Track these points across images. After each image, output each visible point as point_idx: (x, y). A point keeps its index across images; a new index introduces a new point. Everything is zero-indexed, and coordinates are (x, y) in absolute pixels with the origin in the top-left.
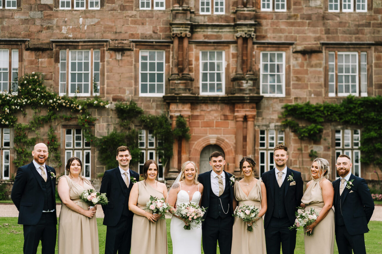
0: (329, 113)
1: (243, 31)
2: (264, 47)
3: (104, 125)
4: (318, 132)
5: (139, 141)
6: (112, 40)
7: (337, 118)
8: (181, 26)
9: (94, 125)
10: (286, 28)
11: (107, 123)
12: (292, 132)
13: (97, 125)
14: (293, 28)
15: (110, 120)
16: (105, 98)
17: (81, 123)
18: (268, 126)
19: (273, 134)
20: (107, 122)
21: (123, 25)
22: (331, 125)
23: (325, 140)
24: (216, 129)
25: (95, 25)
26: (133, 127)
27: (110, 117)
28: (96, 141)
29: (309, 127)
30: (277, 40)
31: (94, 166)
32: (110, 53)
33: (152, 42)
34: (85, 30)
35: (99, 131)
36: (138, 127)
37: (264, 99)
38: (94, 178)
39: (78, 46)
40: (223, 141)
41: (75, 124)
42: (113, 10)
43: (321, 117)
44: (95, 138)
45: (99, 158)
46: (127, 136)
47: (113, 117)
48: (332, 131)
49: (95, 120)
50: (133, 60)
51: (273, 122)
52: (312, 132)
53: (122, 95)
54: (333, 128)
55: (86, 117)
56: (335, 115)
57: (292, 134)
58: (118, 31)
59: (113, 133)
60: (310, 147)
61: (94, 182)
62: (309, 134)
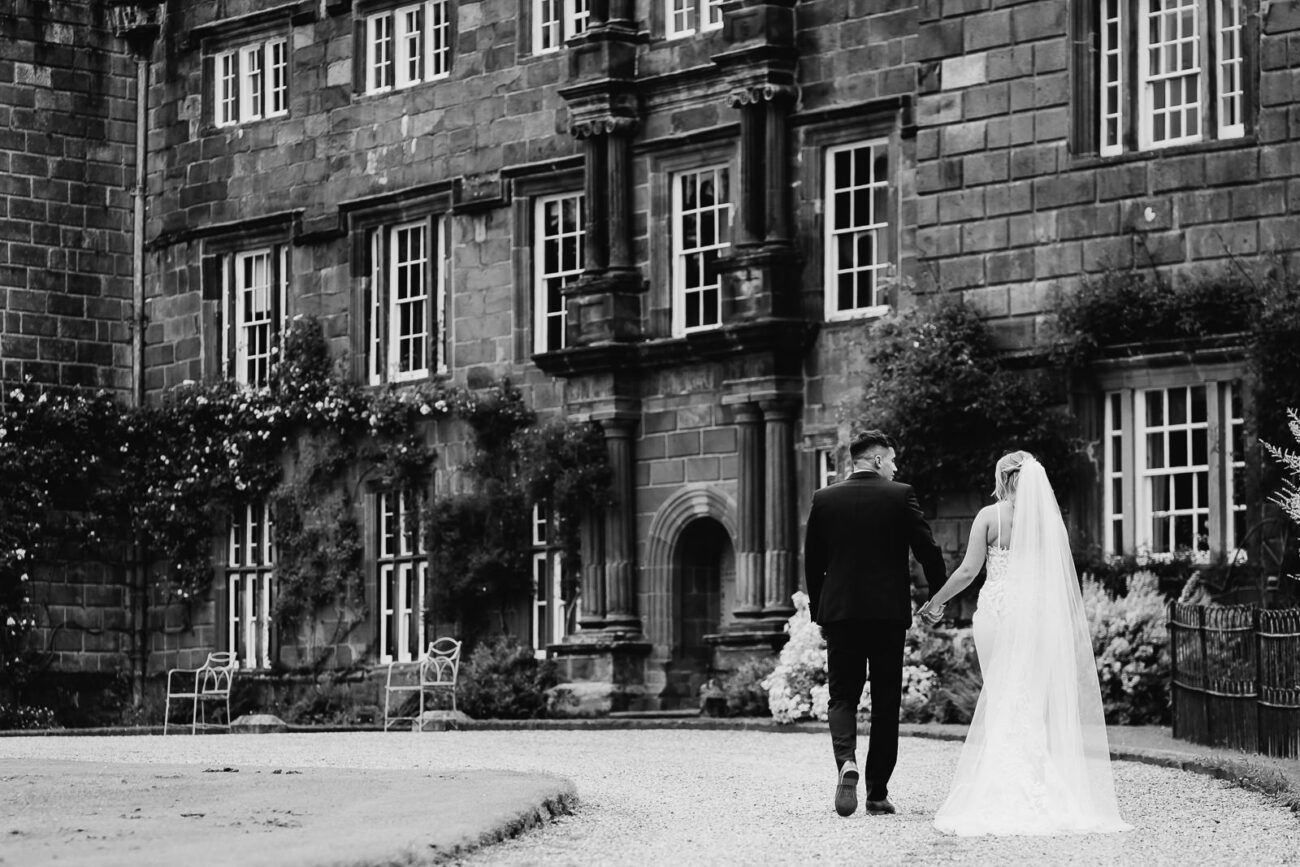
2: (827, 130)
3: (453, 471)
5: (537, 522)
6: (468, 177)
9: (431, 476)
10: (885, 43)
11: (459, 466)
13: (439, 473)
14: (903, 39)
16: (453, 380)
18: (834, 437)
20: (460, 460)
21: (492, 121)
24: (709, 461)
25: (432, 135)
27: (464, 443)
30: (862, 99)
32: (462, 224)
33: (547, 167)
34: (413, 156)
35: (443, 496)
37: (824, 332)
39: (398, 211)
40: (724, 503)
42: (472, 72)
47: (470, 442)
49: (432, 457)
50: (511, 236)
51: (847, 421)
53: (488, 365)
58: (481, 144)
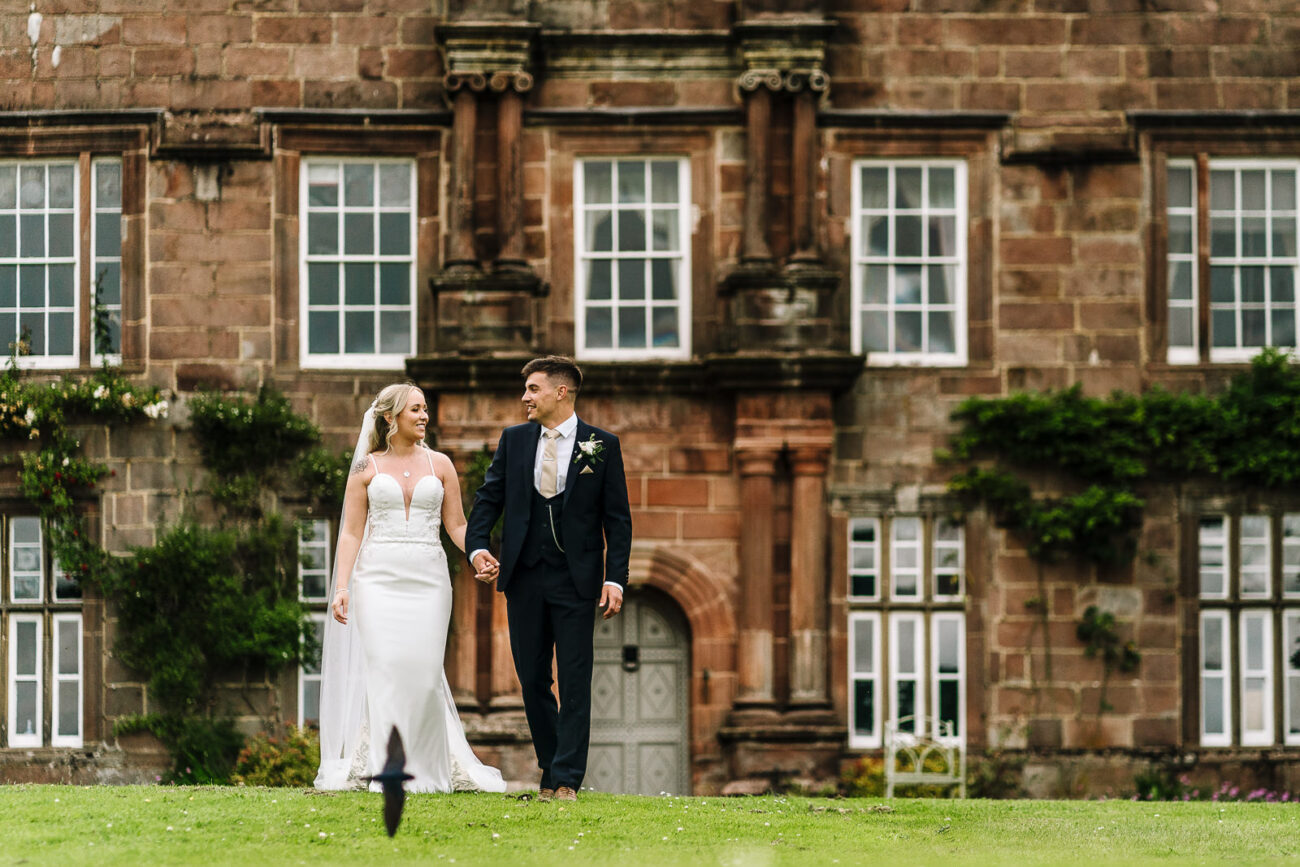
0: (1171, 437)
1: (772, 62)
2: (867, 138)
3: (141, 497)
4: (1117, 520)
5: (302, 572)
6: (177, 112)
7: (1209, 458)
8: (489, 43)
9: (96, 500)
10: (972, 50)
11: (155, 491)
12: (1000, 525)
13: (111, 500)
14: (1004, 50)
15: (167, 473)
16: (145, 376)
17: (36, 488)
18: (886, 500)
19: (913, 538)
20: (157, 483)
21: (224, 46)
22: (1179, 494)
23: (1151, 561)
24: (652, 515)
25: (97, 46)
26: (272, 506)
27: (167, 461)
28: (104, 569)
29: (1079, 501)
30: (931, 108)
31: (99, 685)
32: (167, 173)
33: (358, 119)
34: (55, 70)
35: (120, 528)
36: (297, 508)
37: (866, 376)
38: (99, 738)
39: (24, 139)
40: (683, 567)
41: (11, 494)
43: (1133, 454)
44: (103, 556)
45: (117, 647)
46: (243, 548)
47: (180, 460)
48: (1182, 519)
49: (102, 475)
50: (273, 200)
51: (911, 483)
52: (1091, 523)
53: (223, 363)
54: (1185, 506)
55: (58, 462)
56: (1196, 444)
57: (998, 536)
58: (202, 70)
59: (181, 530)
60: (1080, 593)
61: (97, 755)
62: (1079, 531)
